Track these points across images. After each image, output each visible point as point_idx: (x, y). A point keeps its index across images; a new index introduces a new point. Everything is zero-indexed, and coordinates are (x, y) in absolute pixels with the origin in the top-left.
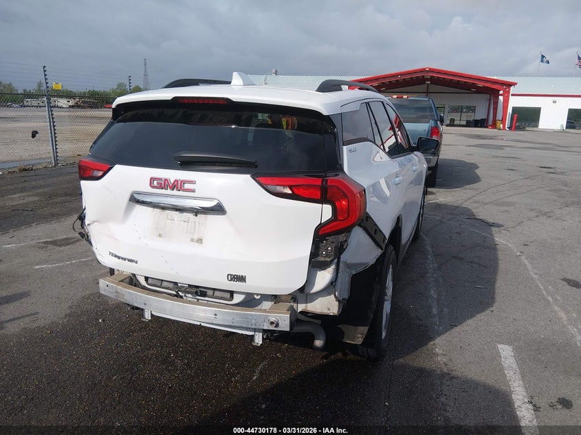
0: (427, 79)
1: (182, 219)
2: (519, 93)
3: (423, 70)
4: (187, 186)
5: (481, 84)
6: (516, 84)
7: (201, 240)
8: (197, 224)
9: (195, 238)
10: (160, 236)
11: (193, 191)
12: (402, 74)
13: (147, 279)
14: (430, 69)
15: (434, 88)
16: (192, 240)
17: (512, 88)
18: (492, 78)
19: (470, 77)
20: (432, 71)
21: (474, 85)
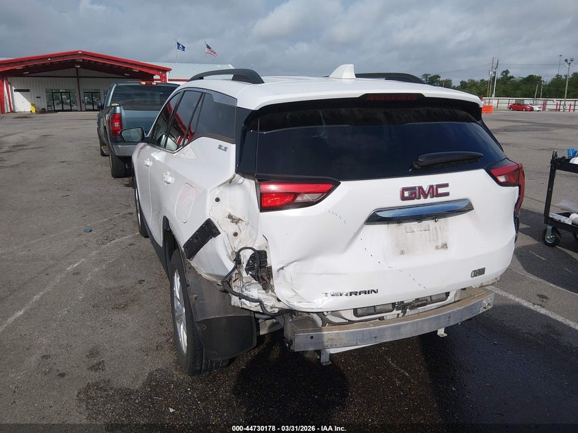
0: (79, 63)
1: (422, 229)
2: (175, 78)
3: (75, 54)
4: (441, 191)
5: (136, 70)
6: (171, 70)
7: (446, 245)
8: (438, 230)
9: (440, 245)
10: (402, 253)
11: (447, 194)
12: (52, 57)
13: (355, 311)
14: (83, 52)
15: (83, 72)
16: (437, 248)
17: (167, 73)
18: (148, 63)
19: (126, 62)
20: (84, 54)
21: (128, 70)
